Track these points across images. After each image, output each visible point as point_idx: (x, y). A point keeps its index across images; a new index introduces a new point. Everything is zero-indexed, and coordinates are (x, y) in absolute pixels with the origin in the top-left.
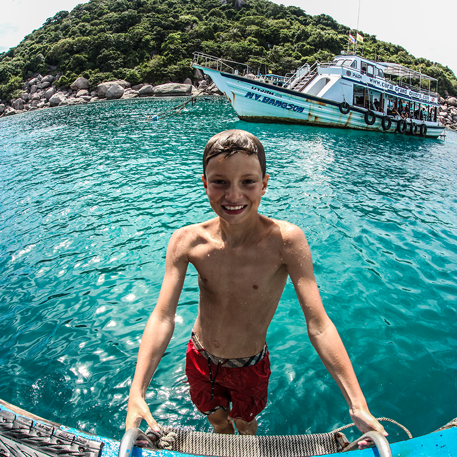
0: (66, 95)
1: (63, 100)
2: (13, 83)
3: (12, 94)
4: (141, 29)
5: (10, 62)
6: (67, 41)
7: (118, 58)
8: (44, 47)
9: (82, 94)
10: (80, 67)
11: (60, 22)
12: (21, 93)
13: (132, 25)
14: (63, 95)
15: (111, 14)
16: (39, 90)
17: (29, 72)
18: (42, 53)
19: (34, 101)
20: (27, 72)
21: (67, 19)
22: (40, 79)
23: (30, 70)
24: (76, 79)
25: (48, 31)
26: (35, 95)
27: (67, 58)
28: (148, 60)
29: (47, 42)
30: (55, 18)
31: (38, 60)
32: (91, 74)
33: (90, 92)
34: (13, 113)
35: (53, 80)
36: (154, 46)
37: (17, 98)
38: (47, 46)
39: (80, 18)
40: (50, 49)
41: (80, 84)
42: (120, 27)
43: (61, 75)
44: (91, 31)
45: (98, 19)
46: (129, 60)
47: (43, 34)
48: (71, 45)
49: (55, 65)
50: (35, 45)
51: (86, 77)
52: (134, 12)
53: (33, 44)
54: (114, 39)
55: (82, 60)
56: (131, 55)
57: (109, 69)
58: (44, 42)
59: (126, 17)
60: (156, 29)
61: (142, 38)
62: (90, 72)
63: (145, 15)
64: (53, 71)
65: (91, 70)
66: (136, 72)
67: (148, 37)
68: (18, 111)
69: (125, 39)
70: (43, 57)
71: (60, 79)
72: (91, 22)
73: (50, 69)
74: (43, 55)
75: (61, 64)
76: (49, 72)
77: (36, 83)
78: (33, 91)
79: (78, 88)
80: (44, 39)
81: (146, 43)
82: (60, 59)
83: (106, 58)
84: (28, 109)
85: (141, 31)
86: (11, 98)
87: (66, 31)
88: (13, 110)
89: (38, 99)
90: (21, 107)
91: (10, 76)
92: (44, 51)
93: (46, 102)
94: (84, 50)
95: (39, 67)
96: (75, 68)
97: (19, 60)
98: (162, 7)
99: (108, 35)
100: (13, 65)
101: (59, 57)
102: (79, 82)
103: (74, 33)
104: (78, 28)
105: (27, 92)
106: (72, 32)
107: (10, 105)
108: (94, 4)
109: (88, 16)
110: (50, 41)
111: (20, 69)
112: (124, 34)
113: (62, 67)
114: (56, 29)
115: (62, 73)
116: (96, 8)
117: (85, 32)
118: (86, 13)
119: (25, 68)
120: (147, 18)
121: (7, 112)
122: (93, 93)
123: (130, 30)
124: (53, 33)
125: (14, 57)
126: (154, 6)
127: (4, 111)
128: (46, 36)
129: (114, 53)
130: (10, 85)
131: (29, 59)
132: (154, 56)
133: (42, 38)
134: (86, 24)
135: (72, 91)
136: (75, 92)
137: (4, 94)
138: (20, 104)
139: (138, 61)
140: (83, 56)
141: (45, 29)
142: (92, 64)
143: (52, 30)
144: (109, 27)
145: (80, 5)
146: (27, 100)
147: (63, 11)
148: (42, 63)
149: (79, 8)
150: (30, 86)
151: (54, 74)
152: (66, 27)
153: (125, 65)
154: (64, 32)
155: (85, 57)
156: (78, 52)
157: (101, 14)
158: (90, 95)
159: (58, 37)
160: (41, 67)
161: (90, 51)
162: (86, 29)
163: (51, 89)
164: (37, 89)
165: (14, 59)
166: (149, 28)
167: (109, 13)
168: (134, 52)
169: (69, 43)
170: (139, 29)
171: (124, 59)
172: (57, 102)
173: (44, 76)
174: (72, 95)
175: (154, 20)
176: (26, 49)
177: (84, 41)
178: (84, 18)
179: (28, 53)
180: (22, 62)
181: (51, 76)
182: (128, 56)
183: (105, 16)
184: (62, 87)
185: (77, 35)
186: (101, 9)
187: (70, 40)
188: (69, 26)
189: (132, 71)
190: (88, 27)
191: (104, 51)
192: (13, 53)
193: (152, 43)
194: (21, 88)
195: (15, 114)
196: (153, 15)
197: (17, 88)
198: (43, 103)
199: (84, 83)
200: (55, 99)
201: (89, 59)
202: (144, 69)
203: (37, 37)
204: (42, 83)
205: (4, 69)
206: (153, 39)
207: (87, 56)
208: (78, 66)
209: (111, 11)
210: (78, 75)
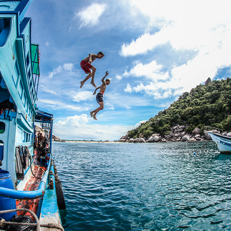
0: (190, 136)
1: (188, 139)
2: (166, 127)
3: (165, 133)
4: (221, 101)
5: (164, 117)
6: (189, 109)
7: (213, 118)
8: (179, 111)
9: (198, 136)
10: (196, 123)
11: (185, 98)
12: (170, 132)
13: (217, 99)
14: (189, 136)
15: (207, 93)
16: (178, 132)
17: (173, 123)
18: (179, 114)
19: (175, 138)
20: (172, 123)
21: (188, 96)
22: (178, 127)
23: (174, 122)
24: (195, 129)
25: (181, 102)
26: (176, 135)
27: (190, 117)
28: (226, 118)
29: (181, 109)
30: (183, 96)
31: (177, 117)
32: (201, 126)
33: (201, 135)
34: (165, 142)
35: (185, 128)
36: (228, 110)
37: (167, 135)
38: (181, 111)
39: (194, 96)
40: (182, 112)
41: (197, 131)
42: (212, 100)
43: (188, 126)
44: (200, 103)
45: (202, 97)
46: (218, 119)
47: (178, 104)
48: (192, 111)
49: (186, 121)
50: (176, 109)
51: (199, 128)
52: (217, 91)
53: (174, 109)
54: (210, 107)
55: (197, 119)
56: (218, 116)
57: (209, 124)
58: (180, 108)
59: (213, 95)
60: (228, 100)
61: (222, 106)
62: (201, 125)
63: (222, 93)
64: (185, 123)
65: (201, 124)
66: (221, 125)
67: (225, 105)
68: (167, 141)
69: (215, 107)
70: (179, 116)
71: (188, 128)
72: (200, 98)
73: (183, 122)
74: (179, 115)
75: (188, 121)
76: (183, 124)
77: (177, 128)
78: (175, 133)
79: (196, 133)
80: (179, 106)
81: (224, 109)
82: (187, 118)
83: (208, 118)
84: (172, 141)
85: (221, 102)
86: (165, 134)
87: (189, 103)
88: (165, 140)
89: (177, 137)
90: (169, 139)
91: (164, 124)
92: (180, 113)
93: (181, 139)
94: (198, 114)
95: (178, 121)
96: (194, 123)
97: (168, 116)
98: (228, 87)
99: (207, 105)
100: (165, 118)
101: (187, 117)
102: (196, 130)
103: (192, 104)
104: (194, 102)
105: (172, 133)
106: (192, 103)
107: (164, 138)
108: (199, 88)
109: (197, 95)
110: (182, 108)
111: (169, 121)
112: (214, 104)
113: (188, 122)
114: (184, 102)
115: (189, 125)
116: (200, 90)
117: (197, 103)
118: (196, 93)
119: (171, 121)
120: (223, 94)
121: (162, 141)
122: (202, 136)
123: (217, 102)
124: (183, 104)
125: (166, 114)
126: (224, 86)
127: (161, 140)
128: (180, 105)
129: (211, 115)
130: (164, 128)
131: (173, 116)
132: (229, 115)
133: (178, 106)
134: (197, 99)
135: (193, 134)
136: (194, 135)
137: (162, 132)
138: (169, 138)
139: (222, 119)
140: (197, 116)
141: (179, 101)
142: (202, 121)
143: (183, 102)
144: (207, 100)
145: (193, 89)
146: (172, 137)
147: (186, 92)
148: (179, 119)
149: (192, 91)
150: (174, 130)
151: (185, 125)
152: (189, 101)
153: (216, 121)
154: (188, 103)
155: (198, 117)
156: (195, 114)
157: (203, 94)
158: (201, 137)
159: (185, 106)
160: (179, 121)
161: (200, 114)
162: (198, 102)
163: (184, 133)
164: (177, 132)
165: (166, 115)
166: (224, 100)
167: (206, 93)
168: (220, 114)
169: (191, 109)
170: (220, 101)
171: (216, 118)
172: (186, 140)
173: (180, 126)
174: (193, 137)
175: (226, 95)
176: (171, 111)
177: (197, 109)
178: (196, 96)
179: (173, 113)
180: (170, 117)
181: (183, 126)
182: (217, 116)
183: (205, 95)
184: (189, 132)
185: (194, 105)
186: (202, 91)
187: (191, 108)
188: (190, 101)
189: (220, 124)
190: (199, 101)
191: (206, 114)
192: (166, 112)
193: (227, 108)
194: (170, 130)
195: (166, 142)
196: (225, 92)
197: (167, 130)
198: (179, 139)
199: (198, 131)
200: (185, 138)
201: (200, 119)
202: (225, 123)
203: (176, 105)
204: (179, 129)
205: (161, 120)
206: (227, 106)
207: (199, 117)
208: (195, 122)
209: (207, 92)
210: (196, 126)
